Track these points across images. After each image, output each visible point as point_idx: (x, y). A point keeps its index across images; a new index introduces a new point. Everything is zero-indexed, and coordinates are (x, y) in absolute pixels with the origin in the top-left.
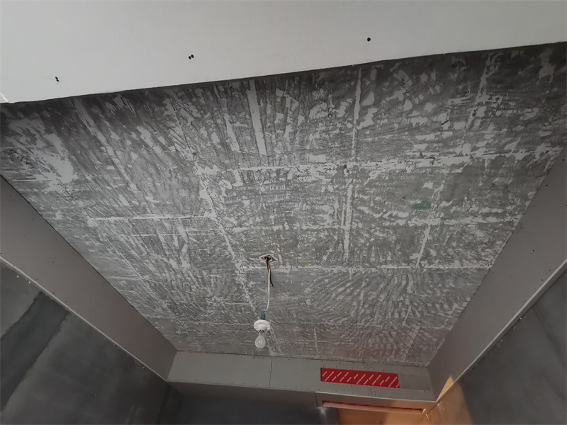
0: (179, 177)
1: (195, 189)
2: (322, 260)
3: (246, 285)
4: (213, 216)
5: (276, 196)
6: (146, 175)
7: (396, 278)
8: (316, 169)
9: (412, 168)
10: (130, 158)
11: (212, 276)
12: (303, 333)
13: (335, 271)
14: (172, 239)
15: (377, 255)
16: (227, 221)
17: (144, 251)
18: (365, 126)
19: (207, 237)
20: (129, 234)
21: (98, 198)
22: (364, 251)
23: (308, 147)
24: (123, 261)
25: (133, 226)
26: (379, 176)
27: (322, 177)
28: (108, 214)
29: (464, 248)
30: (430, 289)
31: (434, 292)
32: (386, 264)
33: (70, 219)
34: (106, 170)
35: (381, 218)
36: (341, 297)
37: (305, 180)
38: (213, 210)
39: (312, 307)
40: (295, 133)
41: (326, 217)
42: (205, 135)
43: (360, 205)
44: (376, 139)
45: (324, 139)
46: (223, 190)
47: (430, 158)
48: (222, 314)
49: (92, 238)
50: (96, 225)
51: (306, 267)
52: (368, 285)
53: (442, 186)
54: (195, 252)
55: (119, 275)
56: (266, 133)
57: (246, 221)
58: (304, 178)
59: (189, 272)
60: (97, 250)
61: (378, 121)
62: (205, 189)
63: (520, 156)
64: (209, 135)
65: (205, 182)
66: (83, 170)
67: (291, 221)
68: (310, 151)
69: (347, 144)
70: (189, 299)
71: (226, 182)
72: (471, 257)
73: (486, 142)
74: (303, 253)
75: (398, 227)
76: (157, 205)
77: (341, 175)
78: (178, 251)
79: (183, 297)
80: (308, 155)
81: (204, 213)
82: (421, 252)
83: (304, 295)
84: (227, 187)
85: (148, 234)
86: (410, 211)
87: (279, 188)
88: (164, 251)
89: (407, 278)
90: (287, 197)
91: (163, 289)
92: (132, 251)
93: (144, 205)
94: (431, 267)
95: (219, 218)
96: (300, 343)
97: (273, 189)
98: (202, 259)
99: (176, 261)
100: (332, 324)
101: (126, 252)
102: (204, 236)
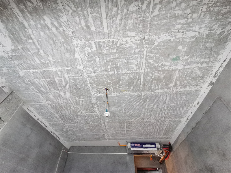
0: (65, 46)
1: (73, 53)
2: (131, 89)
3: (96, 103)
4: (81, 67)
5: (112, 55)
6: (48, 45)
7: (162, 96)
8: (131, 40)
9: (174, 38)
10: (40, 35)
11: (80, 100)
12: (120, 126)
13: (136, 95)
14: (62, 81)
15: (155, 85)
16: (88, 70)
17: (48, 88)
18: (155, 15)
19: (78, 79)
20: (40, 79)
21: (24, 59)
22: (149, 84)
23: (127, 28)
24: (38, 94)
25: (42, 74)
26: (159, 43)
27: (133, 45)
28: (29, 68)
29: (191, 80)
30: (175, 101)
31: (177, 102)
32: (158, 89)
33: (11, 72)
34: (28, 42)
35: (158, 66)
36: (138, 107)
37: (125, 47)
38: (81, 64)
39: (125, 113)
40: (122, 19)
41: (134, 66)
42: (78, 21)
43: (149, 59)
44: (159, 22)
45: (135, 23)
46: (86, 52)
47: (182, 33)
48: (84, 119)
49: (22, 82)
50: (24, 74)
51: (123, 93)
52: (150, 101)
53: (186, 48)
54: (73, 88)
55: (36, 102)
56: (108, 20)
57: (97, 70)
58: (125, 45)
59: (70, 98)
60: (24, 88)
61: (161, 12)
62: (78, 53)
63: (218, 32)
64: (80, 21)
65: (78, 48)
66: (17, 43)
67: (118, 69)
68: (128, 30)
69: (146, 25)
70: (70, 112)
71: (88, 48)
72: (194, 84)
73: (205, 25)
74: (122, 86)
75: (165, 70)
76: (54, 62)
77: (142, 43)
78: (65, 87)
79: (67, 112)
80: (127, 32)
81: (77, 66)
82: (174, 83)
83: (122, 107)
84: (88, 51)
85: (50, 79)
86: (171, 62)
87: (113, 51)
88: (58, 88)
89: (166, 96)
90: (117, 56)
91: (57, 108)
92: (42, 88)
93: (48, 62)
94: (177, 90)
95: (84, 69)
96: (119, 131)
97: (110, 52)
98: (76, 91)
99: (63, 93)
100: (133, 121)
101: (39, 89)
102: (77, 78)
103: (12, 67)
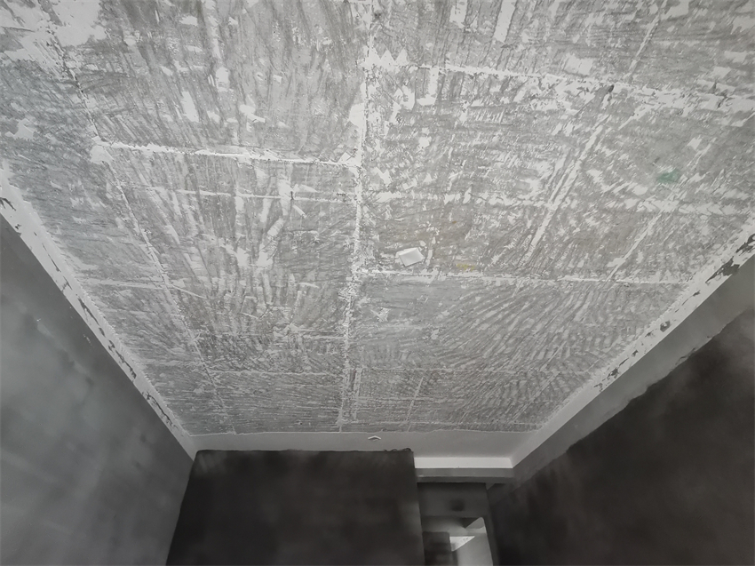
0: (327, 67)
1: (346, 101)
2: (490, 262)
4: (353, 163)
5: (480, 134)
6: (261, 50)
7: (572, 297)
8: (567, 87)
9: (691, 108)
11: (303, 284)
12: (401, 385)
13: (498, 283)
14: (260, 206)
15: (569, 258)
16: (375, 178)
17: (195, 228)
18: (674, 16)
19: (326, 206)
20: (176, 185)
21: (134, 94)
22: (555, 250)
23: (575, 39)
24: (143, 246)
25: (191, 170)
27: (568, 105)
28: (143, 137)
29: (678, 253)
30: (604, 315)
32: (572, 273)
33: (54, 140)
34: (176, 24)
35: (609, 193)
36: (485, 326)
37: (539, 108)
38: (360, 151)
39: (436, 343)
41: (534, 184)
43: (595, 166)
45: (606, 29)
47: (722, 94)
48: (290, 356)
49: (88, 189)
50: (109, 159)
51: (460, 274)
52: (531, 307)
54: (292, 237)
55: (123, 278)
57: (406, 181)
58: (539, 103)
59: (266, 277)
60: (91, 219)
61: (695, 10)
62: (363, 104)
65: (370, 87)
66: (124, 17)
67: (479, 185)
68: (576, 47)
69: (633, 46)
71: (407, 91)
72: (676, 267)
74: (466, 250)
75: (623, 211)
76: (258, 127)
77: (596, 105)
78: (262, 232)
79: (234, 324)
80: (568, 55)
81: (341, 154)
82: (627, 256)
83: (434, 323)
84: (405, 104)
85: (215, 190)
86: (651, 184)
87: (491, 118)
88: (234, 231)
89: (586, 298)
90: (495, 139)
91: (203, 308)
92: (169, 226)
93: (230, 124)
94: (624, 280)
95: (363, 169)
96: (390, 402)
97: (481, 119)
98: (299, 252)
99: (248, 252)
100: (449, 370)
101: (154, 227)
102: (322, 203)
103: (64, 120)
